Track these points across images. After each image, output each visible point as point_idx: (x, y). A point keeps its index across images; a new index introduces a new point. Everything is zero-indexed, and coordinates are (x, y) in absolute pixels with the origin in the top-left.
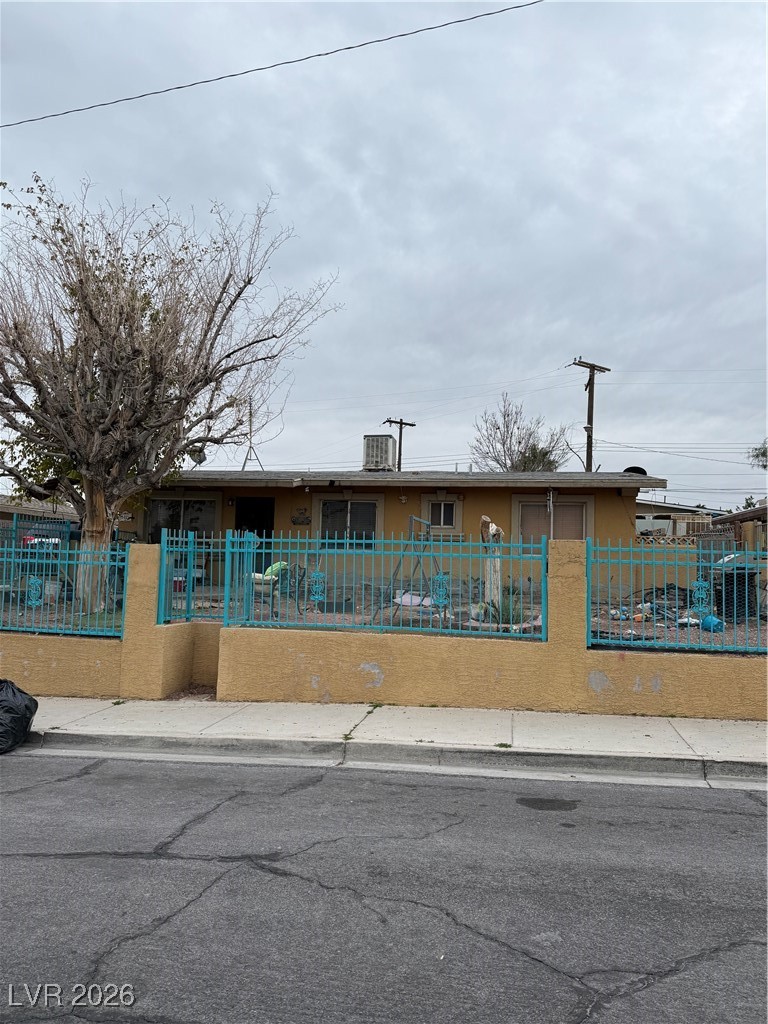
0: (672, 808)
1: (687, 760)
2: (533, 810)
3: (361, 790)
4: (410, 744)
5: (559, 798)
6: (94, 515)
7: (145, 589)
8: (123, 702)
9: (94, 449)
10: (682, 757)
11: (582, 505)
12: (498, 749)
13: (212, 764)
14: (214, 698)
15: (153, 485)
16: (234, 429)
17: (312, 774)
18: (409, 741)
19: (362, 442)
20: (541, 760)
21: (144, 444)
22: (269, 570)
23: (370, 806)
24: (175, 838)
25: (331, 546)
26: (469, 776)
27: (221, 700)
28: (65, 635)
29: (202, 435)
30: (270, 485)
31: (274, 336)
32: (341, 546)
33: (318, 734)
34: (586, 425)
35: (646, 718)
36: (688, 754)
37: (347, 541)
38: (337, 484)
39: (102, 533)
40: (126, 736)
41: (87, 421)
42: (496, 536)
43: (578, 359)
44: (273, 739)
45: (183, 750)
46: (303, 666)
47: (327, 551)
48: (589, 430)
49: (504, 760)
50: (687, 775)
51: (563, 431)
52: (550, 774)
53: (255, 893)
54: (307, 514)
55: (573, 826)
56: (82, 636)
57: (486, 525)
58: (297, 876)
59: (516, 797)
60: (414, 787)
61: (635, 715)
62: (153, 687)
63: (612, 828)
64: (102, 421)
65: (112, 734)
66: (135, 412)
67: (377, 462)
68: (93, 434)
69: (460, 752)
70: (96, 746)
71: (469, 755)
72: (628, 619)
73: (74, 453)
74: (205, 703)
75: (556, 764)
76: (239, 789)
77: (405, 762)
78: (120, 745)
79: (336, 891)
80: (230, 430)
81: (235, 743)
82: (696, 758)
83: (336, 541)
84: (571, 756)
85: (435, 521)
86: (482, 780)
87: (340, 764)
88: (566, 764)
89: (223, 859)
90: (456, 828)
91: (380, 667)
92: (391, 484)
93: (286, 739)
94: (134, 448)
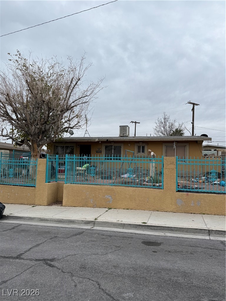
0: (193, 247)
1: (203, 229)
2: (145, 246)
3: (93, 237)
4: (114, 222)
5: (156, 241)
6: (34, 150)
7: (42, 172)
8: (35, 206)
9: (33, 131)
10: (202, 229)
11: (185, 146)
12: (142, 224)
13: (52, 227)
14: (62, 206)
15: (52, 141)
16: (77, 124)
17: (81, 231)
18: (114, 221)
19: (119, 128)
20: (155, 228)
21: (49, 129)
22: (83, 167)
23: (93, 243)
24: (26, 252)
25: (108, 159)
26: (130, 233)
27: (64, 206)
28: (20, 186)
29: (67, 126)
30: (89, 141)
31: (87, 96)
32: (111, 159)
33: (87, 218)
34: (192, 122)
35: (195, 214)
36: (204, 227)
37: (113, 158)
38: (109, 140)
39: (36, 155)
40: (30, 217)
41: (31, 122)
42: (153, 156)
43: (189, 102)
44: (73, 219)
45: (46, 222)
46: (88, 196)
47: (107, 161)
48: (193, 123)
49: (143, 228)
50: (203, 234)
51: (183, 124)
52: (158, 233)
53: (39, 273)
54: (101, 150)
55: (157, 252)
56: (24, 186)
57: (150, 153)
58: (56, 267)
59: (142, 241)
60: (110, 236)
61: (191, 213)
62: (44, 202)
63: (170, 253)
64: (35, 122)
65: (26, 216)
66: (44, 119)
67: (123, 134)
68: (32, 126)
69: (130, 225)
70: (22, 220)
71: (133, 226)
72: (197, 182)
73: (27, 132)
74: (59, 207)
75: (160, 230)
76: (55, 235)
77: (113, 228)
78: (28, 220)
79: (66, 273)
80: (76, 125)
81: (61, 220)
82: (207, 229)
83: (109, 158)
84: (165, 227)
85: (139, 151)
86: (134, 234)
87: (92, 228)
88: (163, 230)
89: (36, 260)
90: (117, 251)
91: (111, 197)
92: (125, 140)
93: (77, 219)
94: (46, 130)
